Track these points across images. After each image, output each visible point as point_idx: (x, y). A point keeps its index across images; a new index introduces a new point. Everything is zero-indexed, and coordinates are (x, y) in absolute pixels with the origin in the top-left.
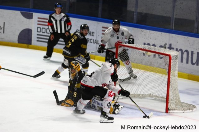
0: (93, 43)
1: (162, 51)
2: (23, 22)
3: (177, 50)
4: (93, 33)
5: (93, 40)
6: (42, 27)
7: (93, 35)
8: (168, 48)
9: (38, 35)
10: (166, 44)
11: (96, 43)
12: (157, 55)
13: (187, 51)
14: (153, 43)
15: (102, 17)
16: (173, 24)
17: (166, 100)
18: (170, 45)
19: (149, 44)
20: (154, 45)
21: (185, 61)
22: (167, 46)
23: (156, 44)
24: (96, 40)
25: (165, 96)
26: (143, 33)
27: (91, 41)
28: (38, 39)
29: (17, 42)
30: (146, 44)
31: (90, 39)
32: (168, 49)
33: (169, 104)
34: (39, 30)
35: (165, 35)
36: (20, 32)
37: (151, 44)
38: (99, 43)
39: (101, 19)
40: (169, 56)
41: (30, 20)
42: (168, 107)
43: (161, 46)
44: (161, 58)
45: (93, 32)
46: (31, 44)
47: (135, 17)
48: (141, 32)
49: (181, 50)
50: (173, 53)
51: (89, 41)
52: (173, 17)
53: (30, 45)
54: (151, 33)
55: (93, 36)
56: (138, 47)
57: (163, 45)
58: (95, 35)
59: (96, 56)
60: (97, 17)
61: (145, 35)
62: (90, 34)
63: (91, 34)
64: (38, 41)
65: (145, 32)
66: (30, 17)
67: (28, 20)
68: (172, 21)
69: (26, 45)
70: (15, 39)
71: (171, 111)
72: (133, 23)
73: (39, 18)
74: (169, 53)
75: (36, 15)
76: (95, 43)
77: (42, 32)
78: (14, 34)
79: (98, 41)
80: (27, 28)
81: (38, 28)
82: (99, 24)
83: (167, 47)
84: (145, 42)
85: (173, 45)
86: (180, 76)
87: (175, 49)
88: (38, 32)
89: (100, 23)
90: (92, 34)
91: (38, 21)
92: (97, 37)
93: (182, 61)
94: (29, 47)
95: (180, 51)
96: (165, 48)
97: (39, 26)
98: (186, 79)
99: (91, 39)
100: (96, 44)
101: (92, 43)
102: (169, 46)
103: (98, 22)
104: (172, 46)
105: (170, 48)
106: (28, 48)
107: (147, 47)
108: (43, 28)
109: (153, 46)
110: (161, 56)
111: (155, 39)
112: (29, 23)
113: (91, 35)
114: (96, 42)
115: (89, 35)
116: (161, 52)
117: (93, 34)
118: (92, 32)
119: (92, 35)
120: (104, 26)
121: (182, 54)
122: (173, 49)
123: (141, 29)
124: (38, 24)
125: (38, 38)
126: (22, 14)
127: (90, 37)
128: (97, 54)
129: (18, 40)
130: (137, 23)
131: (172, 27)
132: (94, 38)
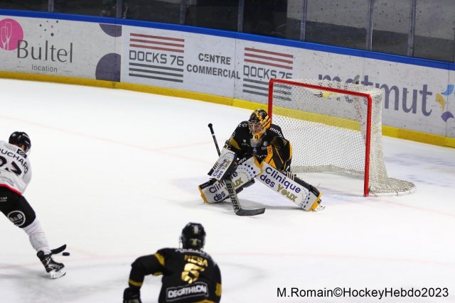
0: (229, 77)
1: (352, 87)
2: (104, 41)
3: (377, 86)
5: (230, 71)
6: (137, 50)
8: (362, 83)
9: (131, 64)
10: (358, 77)
13: (395, 88)
14: (336, 75)
15: (243, 32)
16: (369, 41)
17: (364, 175)
18: (366, 78)
19: (328, 78)
20: (337, 79)
21: (392, 105)
22: (362, 79)
23: (340, 77)
24: (234, 72)
25: (363, 169)
26: (317, 58)
27: (226, 73)
28: (131, 72)
29: (94, 77)
30: (323, 77)
31: (223, 70)
32: (363, 85)
34: (133, 55)
35: (357, 60)
36: (99, 59)
37: (332, 78)
38: (239, 76)
39: (242, 34)
40: (367, 96)
41: (117, 38)
42: (369, 186)
43: (349, 81)
44: (350, 101)
45: (230, 58)
46: (119, 80)
47: (303, 30)
48: (314, 56)
49: (385, 86)
50: (373, 92)
51: (222, 73)
52: (370, 28)
53: (118, 83)
54: (331, 58)
55: (229, 64)
57: (353, 79)
58: (231, 62)
59: (235, 100)
60: (236, 30)
61: (320, 60)
63: (225, 61)
64: (130, 75)
65: (321, 56)
66: (116, 33)
67: (113, 38)
68: (367, 36)
69: (110, 83)
70: (91, 72)
72: (299, 40)
73: (132, 34)
74: (364, 92)
75: (127, 30)
77: (139, 60)
78: (89, 64)
79: (237, 72)
80: (113, 52)
81: (131, 51)
82: (239, 42)
83: (360, 82)
84: (321, 74)
85: (371, 78)
86: (385, 133)
87: (374, 85)
88: (130, 58)
89: (241, 41)
90: (227, 61)
91: (131, 40)
92: (235, 67)
93: (387, 106)
94: (116, 86)
95: (383, 89)
96: (357, 83)
97: (133, 49)
98: (395, 137)
99: (226, 70)
100: (233, 78)
101: (226, 76)
103: (238, 40)
104: (370, 80)
105: (366, 83)
106: (114, 87)
107: (325, 83)
108: (139, 52)
109: (335, 81)
110: (350, 97)
111: (339, 68)
112: (115, 44)
113: (224, 63)
114: (233, 75)
115: (221, 63)
116: (349, 89)
117: (229, 61)
118: (228, 58)
119: (227, 63)
121: (387, 93)
122: (371, 84)
123: (314, 51)
124: (131, 45)
125: (130, 69)
126: (103, 28)
127: (223, 67)
128: (236, 96)
129: (96, 74)
130: (305, 41)
131: (369, 46)
132: (230, 68)
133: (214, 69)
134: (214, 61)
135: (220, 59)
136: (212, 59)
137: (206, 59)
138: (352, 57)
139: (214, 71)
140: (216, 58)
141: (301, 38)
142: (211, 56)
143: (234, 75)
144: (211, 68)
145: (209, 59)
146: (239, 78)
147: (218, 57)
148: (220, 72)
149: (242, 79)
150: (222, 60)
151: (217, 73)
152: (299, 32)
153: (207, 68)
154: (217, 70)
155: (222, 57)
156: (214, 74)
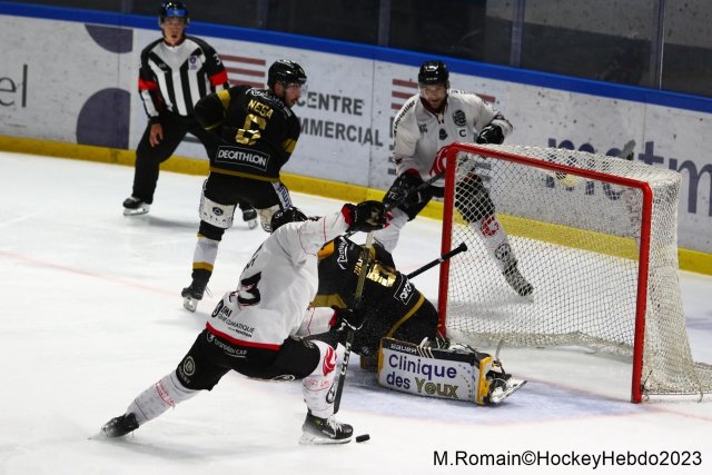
0: (360, 141)
1: (618, 168)
2: (95, 62)
3: (673, 165)
4: (359, 104)
5: (360, 129)
7: (358, 110)
8: (641, 157)
10: (632, 144)
11: (371, 140)
12: (598, 184)
13: (711, 169)
14: (585, 141)
15: (390, 46)
16: (657, 67)
17: (632, 353)
18: (649, 146)
19: (568, 145)
21: (703, 204)
22: (638, 150)
23: (594, 144)
24: (369, 131)
25: (630, 340)
26: (545, 103)
27: (353, 134)
29: (74, 139)
30: (558, 143)
31: (346, 126)
32: (642, 164)
33: (645, 371)
35: (629, 109)
36: (84, 100)
37: (577, 146)
38: (380, 140)
39: (388, 49)
40: (644, 186)
41: (123, 56)
42: (643, 379)
43: (613, 153)
44: (614, 196)
45: (361, 101)
46: (125, 146)
47: (516, 42)
48: (540, 98)
49: (689, 165)
50: (657, 178)
51: (345, 133)
52: (659, 42)
53: (123, 152)
54: (576, 103)
55: (360, 114)
56: (531, 156)
57: (621, 148)
58: (365, 109)
59: (369, 190)
60: (375, 43)
61: (552, 109)
62: (348, 106)
63: (352, 107)
65: (553, 100)
66: (121, 44)
67: (114, 56)
68: (653, 56)
69: (106, 151)
70: (68, 127)
71: (651, 397)
72: (507, 64)
74: (642, 178)
75: (144, 39)
76: (366, 140)
78: (62, 111)
79: (377, 132)
80: (113, 85)
82: (380, 68)
83: (636, 156)
84: (553, 137)
85: (660, 146)
86: (685, 264)
87: (667, 162)
89: (384, 64)
90: (356, 107)
92: (372, 120)
93: (692, 207)
94: (119, 157)
95: (685, 170)
96: (630, 158)
99: (352, 127)
100: (368, 143)
101: (353, 140)
102: (644, 152)
103: (378, 63)
104: (657, 152)
105: (649, 157)
106: (115, 160)
107: (562, 157)
109: (584, 153)
110: (615, 188)
111: (593, 125)
112: (118, 69)
113: (350, 112)
114: (368, 138)
115: (343, 111)
116: (614, 173)
117: (360, 107)
118: (356, 101)
119: (356, 113)
120: (398, 78)
121: (694, 179)
122: (660, 160)
123: (540, 89)
126: (93, 32)
127: (347, 119)
128: (374, 182)
129: (79, 134)
130: (522, 67)
131: (657, 78)
132: (362, 122)
133: (327, 123)
134: (327, 108)
135: (340, 103)
136: (324, 102)
137: (311, 102)
138: (620, 101)
139: (327, 129)
140: (331, 102)
141: (512, 60)
142: (321, 96)
143: (370, 138)
144: (320, 122)
145: (317, 103)
146: (381, 145)
147: (336, 98)
148: (341, 131)
149: (386, 147)
150: (344, 105)
151: (334, 133)
152: (507, 48)
153: (313, 122)
154: (334, 127)
155: (344, 99)
156: (327, 135)
